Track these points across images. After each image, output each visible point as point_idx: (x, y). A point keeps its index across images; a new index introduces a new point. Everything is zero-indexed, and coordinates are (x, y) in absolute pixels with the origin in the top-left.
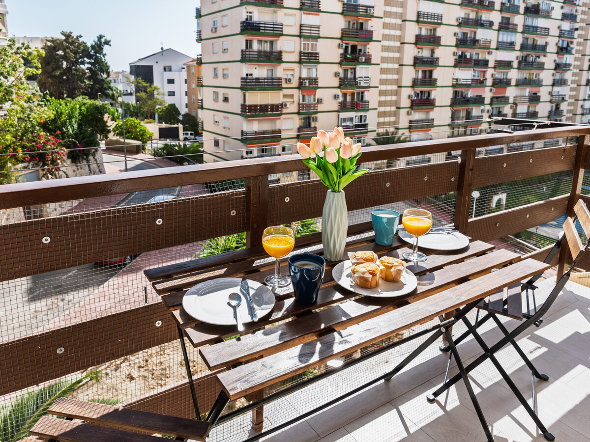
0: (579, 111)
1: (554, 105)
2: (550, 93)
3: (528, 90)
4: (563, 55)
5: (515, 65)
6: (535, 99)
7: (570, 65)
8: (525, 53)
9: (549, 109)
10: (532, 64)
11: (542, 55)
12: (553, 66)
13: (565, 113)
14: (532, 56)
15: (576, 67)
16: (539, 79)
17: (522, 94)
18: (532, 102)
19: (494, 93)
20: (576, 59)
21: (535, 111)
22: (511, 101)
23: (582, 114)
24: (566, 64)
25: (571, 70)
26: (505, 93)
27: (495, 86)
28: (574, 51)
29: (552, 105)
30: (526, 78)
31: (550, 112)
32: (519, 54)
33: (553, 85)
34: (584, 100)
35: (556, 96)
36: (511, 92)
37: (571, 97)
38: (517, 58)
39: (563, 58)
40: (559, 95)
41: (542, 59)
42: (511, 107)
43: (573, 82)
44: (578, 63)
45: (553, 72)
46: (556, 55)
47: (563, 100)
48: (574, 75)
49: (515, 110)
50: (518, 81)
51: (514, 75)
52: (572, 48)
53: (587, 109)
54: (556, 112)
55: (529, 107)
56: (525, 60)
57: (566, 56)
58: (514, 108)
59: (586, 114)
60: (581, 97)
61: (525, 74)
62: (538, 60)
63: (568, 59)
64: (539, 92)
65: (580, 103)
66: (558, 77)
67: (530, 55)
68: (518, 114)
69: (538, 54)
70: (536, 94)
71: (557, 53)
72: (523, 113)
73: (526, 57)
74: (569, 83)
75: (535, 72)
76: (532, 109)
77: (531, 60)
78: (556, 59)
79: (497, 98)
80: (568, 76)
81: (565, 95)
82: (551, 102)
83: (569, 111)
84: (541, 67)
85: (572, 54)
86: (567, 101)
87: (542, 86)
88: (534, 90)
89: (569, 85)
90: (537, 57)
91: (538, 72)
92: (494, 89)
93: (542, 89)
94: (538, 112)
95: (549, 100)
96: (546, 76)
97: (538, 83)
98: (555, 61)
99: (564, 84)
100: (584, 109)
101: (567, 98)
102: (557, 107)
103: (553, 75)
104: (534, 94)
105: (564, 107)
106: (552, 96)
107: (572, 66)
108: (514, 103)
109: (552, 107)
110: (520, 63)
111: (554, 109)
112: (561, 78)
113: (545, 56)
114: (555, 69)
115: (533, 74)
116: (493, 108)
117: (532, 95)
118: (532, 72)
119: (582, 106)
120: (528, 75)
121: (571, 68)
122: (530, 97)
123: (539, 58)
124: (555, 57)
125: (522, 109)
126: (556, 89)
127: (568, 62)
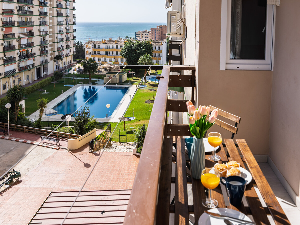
0: (56, 41)
1: (42, 38)
2: (39, 30)
3: (26, 29)
4: (43, 7)
5: (16, 12)
6: (31, 34)
7: (47, 13)
8: (21, 5)
9: (40, 41)
10: (26, 12)
11: (31, 6)
12: (38, 14)
13: (49, 42)
14: (25, 7)
15: (50, 14)
16: (31, 21)
17: (23, 32)
18: (30, 37)
19: (4, 32)
20: (50, 10)
21: (32, 42)
22: (16, 36)
23: (58, 42)
24: (45, 12)
25: (48, 16)
26: (12, 31)
27: (5, 27)
28: (48, 5)
29: (41, 38)
30: (23, 21)
31: (41, 42)
32: (17, 5)
33: (40, 25)
34: (58, 34)
35: (43, 32)
36: (16, 31)
37: (51, 32)
38: (16, 8)
39: (43, 9)
40: (44, 32)
41: (31, 9)
42: (17, 41)
43: (50, 23)
44: (51, 12)
45: (39, 17)
46: (39, 7)
47: (47, 34)
48: (50, 19)
49: (20, 43)
50: (19, 23)
51: (16, 19)
52: (47, 3)
53: (60, 39)
54: (44, 42)
55: (28, 40)
56: (22, 9)
57: (44, 7)
58: (19, 41)
59: (60, 42)
60: (56, 33)
61: (23, 19)
62: (29, 10)
63: (46, 9)
64: (33, 30)
65: (56, 36)
66: (42, 20)
67: (24, 6)
68: (22, 45)
69: (29, 6)
70: (31, 31)
71: (39, 6)
72: (25, 44)
73: (22, 7)
74: (48, 24)
75: (29, 17)
76: (30, 41)
77: (25, 10)
78: (39, 9)
79: (7, 35)
80: (47, 19)
81: (47, 31)
82: (40, 36)
83: (51, 41)
84: (31, 14)
85: (47, 7)
86: (49, 35)
87: (34, 26)
88: (30, 29)
89: (49, 25)
90: (28, 8)
91: (30, 17)
92: (4, 29)
93: (34, 28)
94: (34, 43)
95: (39, 35)
96: (36, 20)
97: (31, 24)
98: (39, 10)
99: (46, 25)
100: (58, 39)
101: (48, 33)
102: (44, 40)
103: (39, 19)
104: (30, 31)
105: (48, 38)
106: (40, 32)
107: (49, 13)
108: (18, 38)
109: (41, 39)
110: (18, 11)
111: (42, 40)
112: (43, 21)
113: (33, 7)
114: (40, 16)
115: (28, 18)
116: (5, 42)
117: (29, 32)
118: (27, 17)
119: (57, 38)
120: (25, 19)
121: (48, 15)
122: (28, 33)
123: (29, 8)
124: (38, 8)
125: (24, 41)
126: (42, 28)
127: (46, 12)
